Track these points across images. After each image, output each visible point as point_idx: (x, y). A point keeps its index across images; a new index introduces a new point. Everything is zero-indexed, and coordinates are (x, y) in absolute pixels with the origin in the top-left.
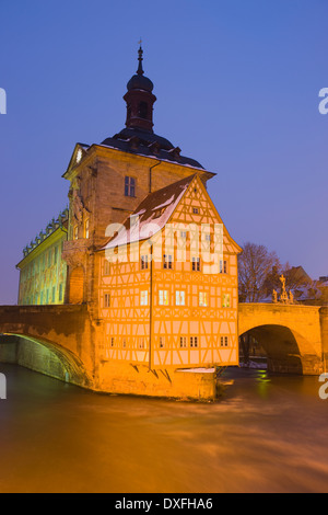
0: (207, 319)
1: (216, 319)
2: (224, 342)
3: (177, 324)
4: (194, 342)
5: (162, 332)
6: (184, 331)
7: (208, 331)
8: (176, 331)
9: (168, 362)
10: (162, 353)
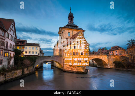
0: (83, 57)
1: (84, 57)
2: (86, 61)
3: (77, 58)
4: (80, 61)
5: (74, 60)
6: (78, 59)
7: (83, 59)
8: (77, 59)
9: (75, 65)
10: (74, 63)
